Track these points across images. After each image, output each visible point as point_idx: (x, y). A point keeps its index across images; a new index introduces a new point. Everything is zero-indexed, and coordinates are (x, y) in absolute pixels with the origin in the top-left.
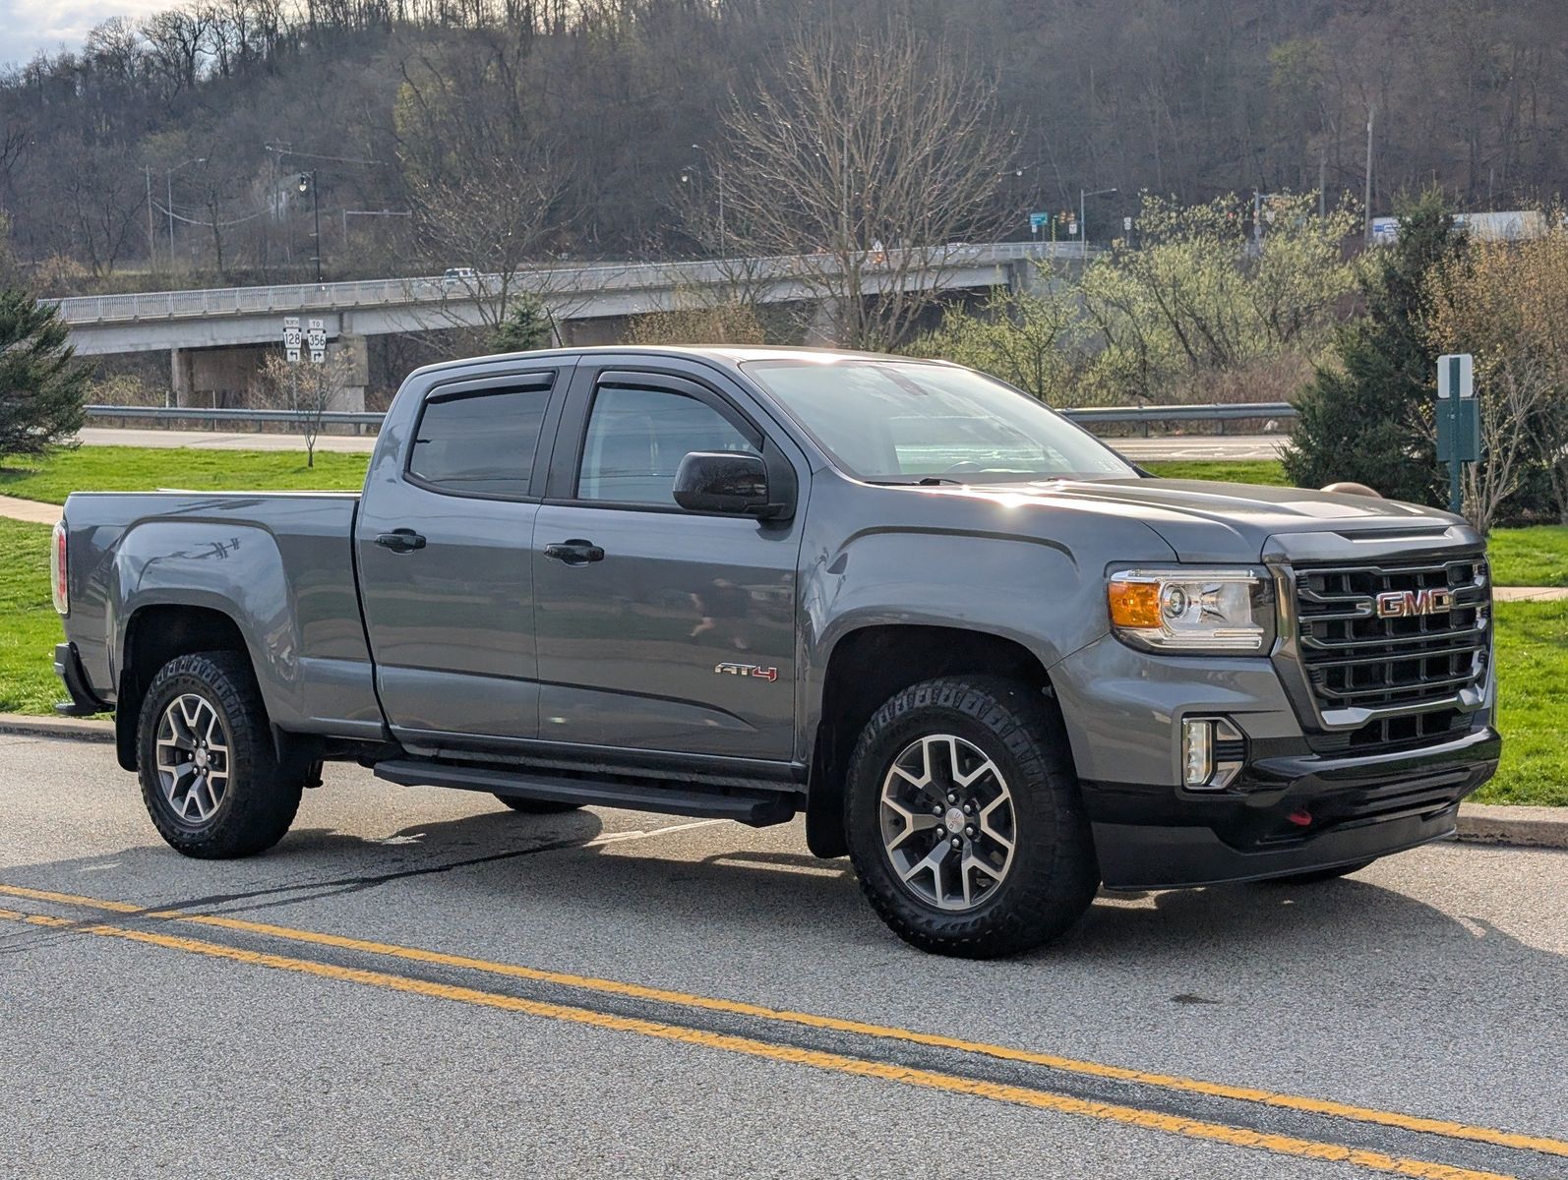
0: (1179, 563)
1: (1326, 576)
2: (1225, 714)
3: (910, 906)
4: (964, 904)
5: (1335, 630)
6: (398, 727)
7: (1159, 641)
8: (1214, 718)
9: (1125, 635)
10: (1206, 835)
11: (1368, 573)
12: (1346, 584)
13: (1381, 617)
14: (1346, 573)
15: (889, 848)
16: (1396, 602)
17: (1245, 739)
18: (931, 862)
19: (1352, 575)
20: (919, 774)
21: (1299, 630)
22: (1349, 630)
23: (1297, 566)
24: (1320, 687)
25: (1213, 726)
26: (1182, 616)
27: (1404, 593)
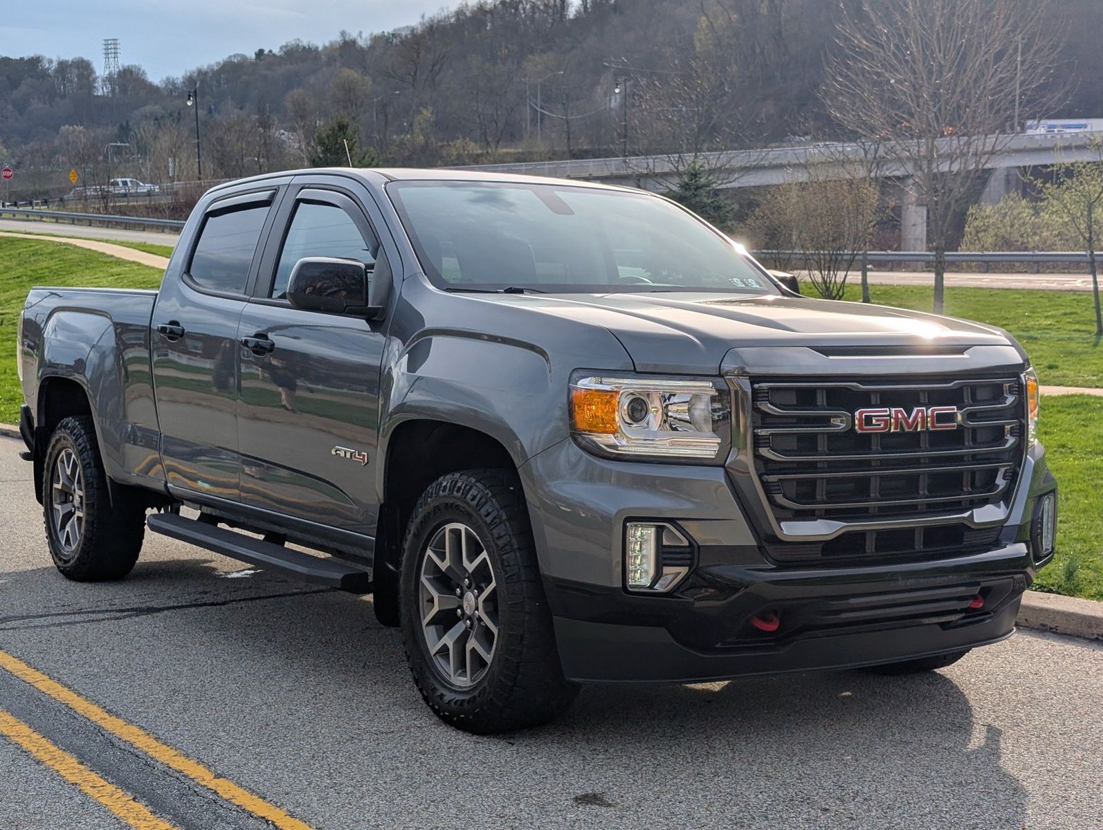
0: (637, 373)
1: (799, 391)
2: (672, 521)
4: (466, 681)
5: (808, 443)
7: (614, 447)
8: (661, 523)
9: (584, 438)
10: (660, 635)
11: (846, 388)
12: (821, 399)
13: (859, 431)
14: (822, 388)
15: (425, 621)
16: (881, 418)
17: (691, 545)
18: (449, 640)
19: (829, 391)
20: (443, 558)
21: (757, 442)
22: (822, 444)
23: (755, 379)
24: (780, 499)
25: (660, 531)
26: (643, 423)
27: (893, 410)
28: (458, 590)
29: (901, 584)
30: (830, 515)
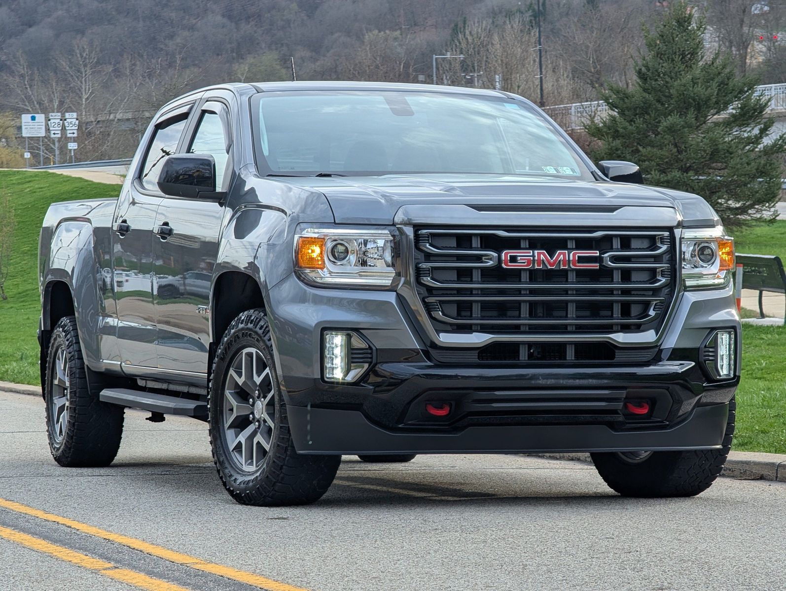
0: (336, 224)
1: (457, 236)
3: (230, 469)
4: (253, 468)
5: (464, 274)
6: (124, 364)
7: (320, 278)
8: (350, 330)
9: (302, 273)
10: (357, 417)
11: (495, 235)
12: (476, 242)
13: (505, 267)
14: (476, 235)
15: (227, 425)
16: (525, 258)
17: (370, 348)
18: (242, 438)
19: (482, 236)
20: (241, 375)
21: (419, 272)
22: (476, 276)
23: (417, 227)
24: (439, 315)
25: (349, 337)
26: (344, 262)
27: (536, 252)
28: (251, 400)
29: (542, 382)
30: (484, 329)
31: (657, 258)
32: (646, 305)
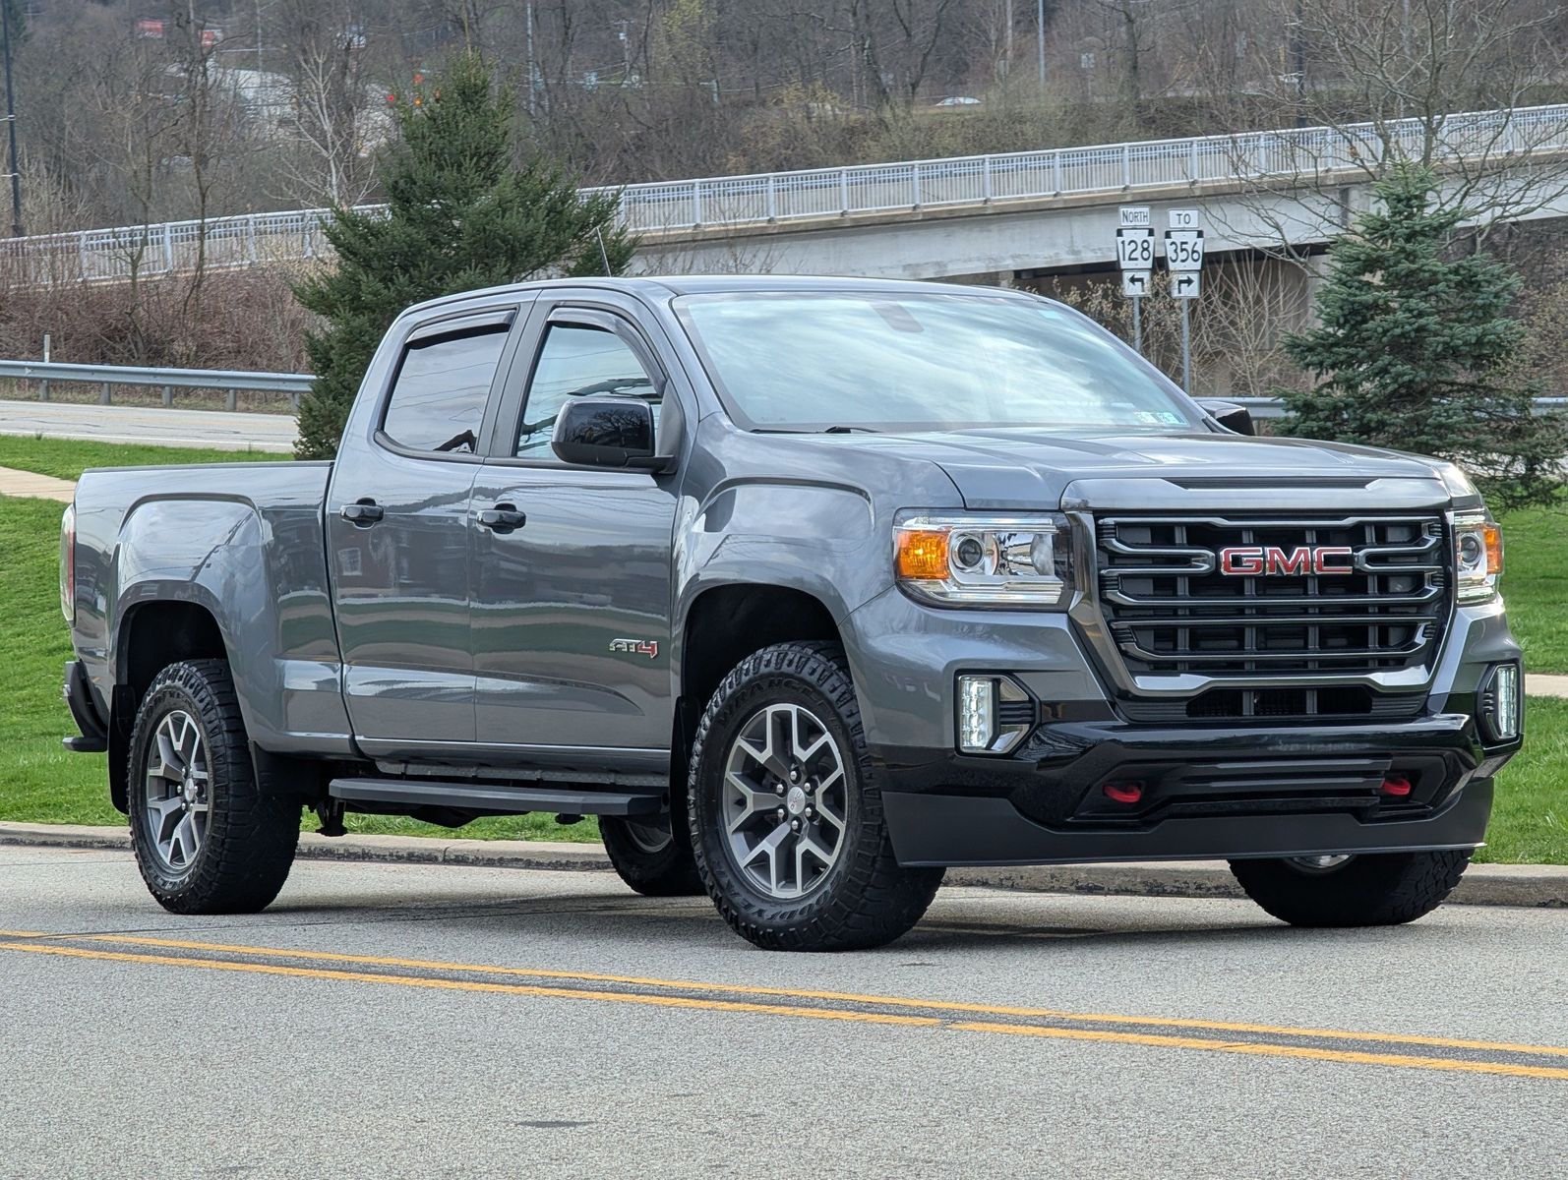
0: (967, 509)
1: (1152, 526)
2: (1009, 673)
3: (744, 895)
4: (796, 892)
5: (1165, 585)
6: (362, 738)
7: (943, 594)
8: (995, 674)
9: (909, 586)
10: (1004, 807)
11: (1207, 524)
12: (1180, 536)
13: (1225, 573)
14: (1180, 524)
15: (730, 829)
17: (1031, 700)
18: (769, 845)
19: (1189, 527)
20: (761, 747)
21: (1103, 583)
22: (1183, 587)
23: (1099, 514)
24: (1132, 648)
25: (996, 683)
26: (977, 568)
27: (1267, 549)
28: (780, 786)
29: (1282, 748)
30: (1196, 668)
31: (1421, 557)
32: (1411, 629)
